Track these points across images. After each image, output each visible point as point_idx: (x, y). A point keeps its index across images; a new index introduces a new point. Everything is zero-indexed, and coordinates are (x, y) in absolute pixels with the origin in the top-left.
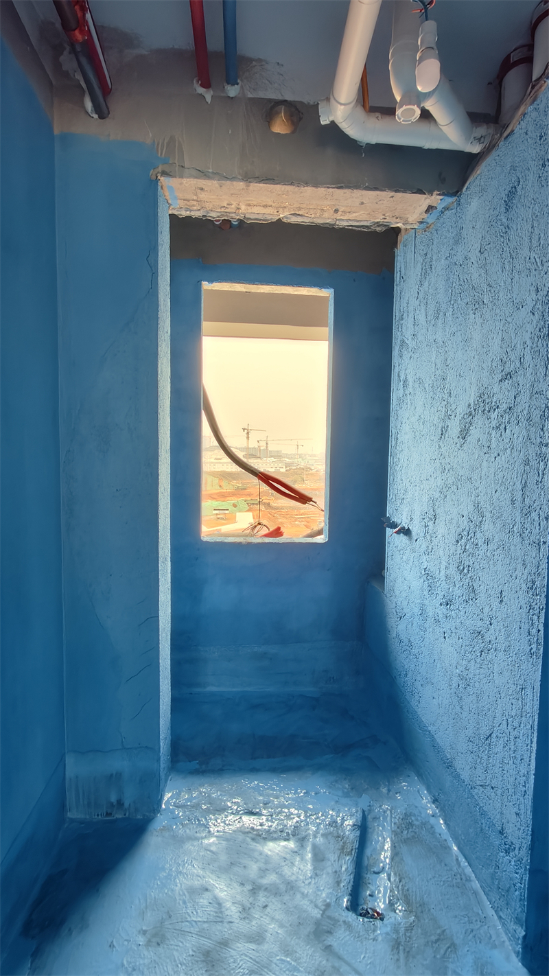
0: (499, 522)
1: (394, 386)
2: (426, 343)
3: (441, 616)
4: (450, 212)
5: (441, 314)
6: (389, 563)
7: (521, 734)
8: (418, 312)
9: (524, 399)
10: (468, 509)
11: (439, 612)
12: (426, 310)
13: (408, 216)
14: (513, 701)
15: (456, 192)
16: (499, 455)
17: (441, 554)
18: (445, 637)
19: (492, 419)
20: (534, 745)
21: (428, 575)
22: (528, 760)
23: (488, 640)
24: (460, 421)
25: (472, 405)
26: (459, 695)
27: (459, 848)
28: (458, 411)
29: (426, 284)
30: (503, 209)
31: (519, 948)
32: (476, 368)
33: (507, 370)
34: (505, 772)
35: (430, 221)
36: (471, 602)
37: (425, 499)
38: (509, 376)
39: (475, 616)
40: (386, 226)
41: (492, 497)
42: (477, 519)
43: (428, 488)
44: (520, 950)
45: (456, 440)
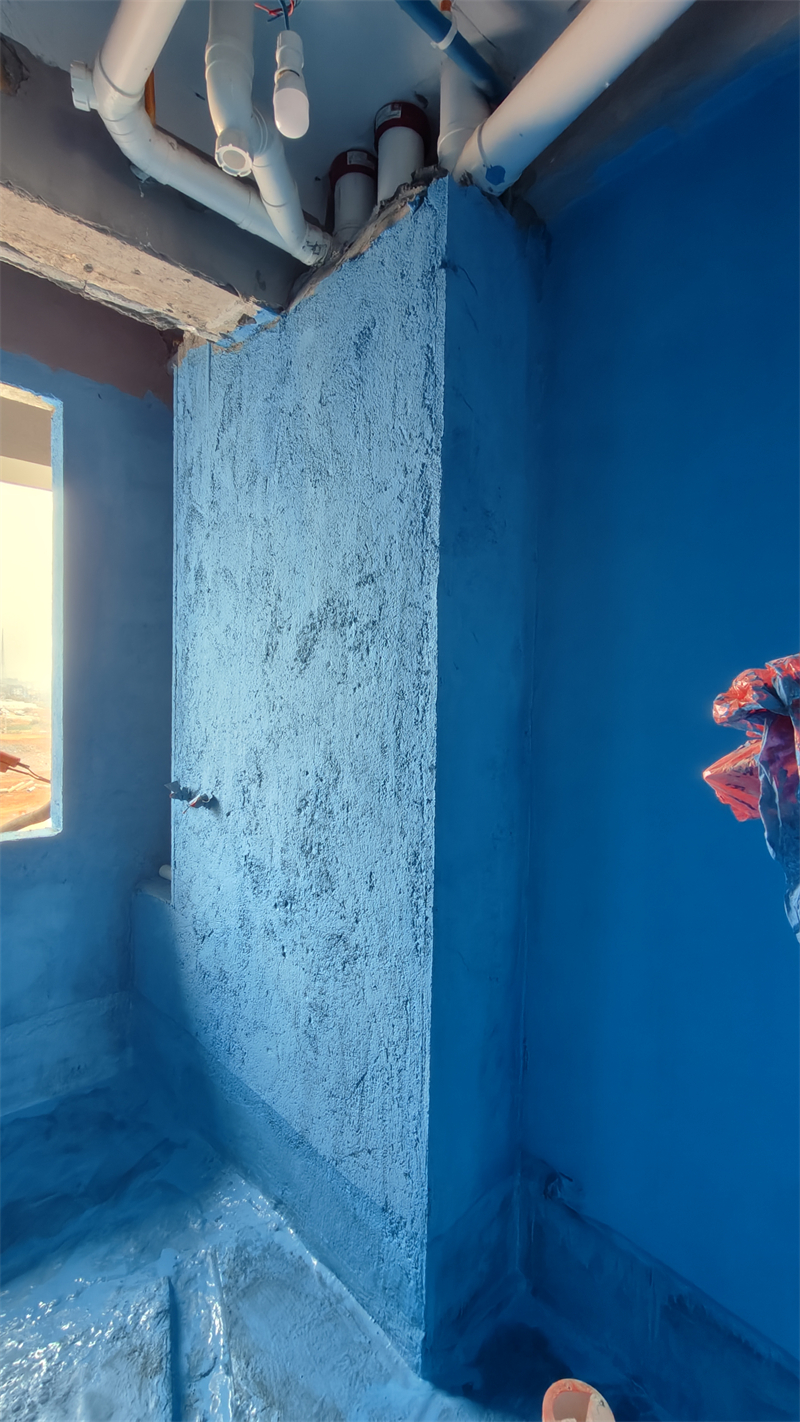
0: (364, 778)
1: (177, 577)
2: (235, 518)
3: (276, 923)
4: (270, 334)
5: (260, 480)
6: (177, 853)
7: (408, 1063)
8: (218, 469)
9: (393, 610)
10: (314, 760)
11: (274, 918)
12: (233, 468)
13: (208, 319)
14: (395, 1021)
15: (281, 309)
16: (359, 685)
17: (274, 830)
18: (284, 954)
19: (348, 636)
20: (427, 1074)
21: (251, 865)
22: (419, 1095)
23: (353, 944)
24: (298, 636)
25: (316, 614)
26: (312, 1034)
27: (322, 1260)
28: (293, 621)
29: (232, 430)
30: (353, 353)
31: (418, 1359)
32: (321, 563)
33: (367, 570)
34: (386, 1123)
35: (238, 338)
36: (325, 895)
37: (242, 751)
38: (370, 579)
39: (332, 915)
40: (169, 323)
41: (351, 743)
42: (330, 776)
43: (246, 733)
44: (420, 1360)
45: (292, 664)
